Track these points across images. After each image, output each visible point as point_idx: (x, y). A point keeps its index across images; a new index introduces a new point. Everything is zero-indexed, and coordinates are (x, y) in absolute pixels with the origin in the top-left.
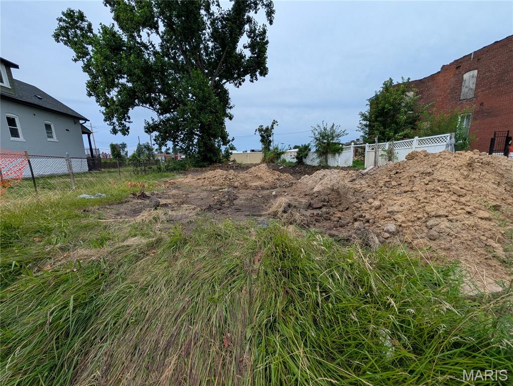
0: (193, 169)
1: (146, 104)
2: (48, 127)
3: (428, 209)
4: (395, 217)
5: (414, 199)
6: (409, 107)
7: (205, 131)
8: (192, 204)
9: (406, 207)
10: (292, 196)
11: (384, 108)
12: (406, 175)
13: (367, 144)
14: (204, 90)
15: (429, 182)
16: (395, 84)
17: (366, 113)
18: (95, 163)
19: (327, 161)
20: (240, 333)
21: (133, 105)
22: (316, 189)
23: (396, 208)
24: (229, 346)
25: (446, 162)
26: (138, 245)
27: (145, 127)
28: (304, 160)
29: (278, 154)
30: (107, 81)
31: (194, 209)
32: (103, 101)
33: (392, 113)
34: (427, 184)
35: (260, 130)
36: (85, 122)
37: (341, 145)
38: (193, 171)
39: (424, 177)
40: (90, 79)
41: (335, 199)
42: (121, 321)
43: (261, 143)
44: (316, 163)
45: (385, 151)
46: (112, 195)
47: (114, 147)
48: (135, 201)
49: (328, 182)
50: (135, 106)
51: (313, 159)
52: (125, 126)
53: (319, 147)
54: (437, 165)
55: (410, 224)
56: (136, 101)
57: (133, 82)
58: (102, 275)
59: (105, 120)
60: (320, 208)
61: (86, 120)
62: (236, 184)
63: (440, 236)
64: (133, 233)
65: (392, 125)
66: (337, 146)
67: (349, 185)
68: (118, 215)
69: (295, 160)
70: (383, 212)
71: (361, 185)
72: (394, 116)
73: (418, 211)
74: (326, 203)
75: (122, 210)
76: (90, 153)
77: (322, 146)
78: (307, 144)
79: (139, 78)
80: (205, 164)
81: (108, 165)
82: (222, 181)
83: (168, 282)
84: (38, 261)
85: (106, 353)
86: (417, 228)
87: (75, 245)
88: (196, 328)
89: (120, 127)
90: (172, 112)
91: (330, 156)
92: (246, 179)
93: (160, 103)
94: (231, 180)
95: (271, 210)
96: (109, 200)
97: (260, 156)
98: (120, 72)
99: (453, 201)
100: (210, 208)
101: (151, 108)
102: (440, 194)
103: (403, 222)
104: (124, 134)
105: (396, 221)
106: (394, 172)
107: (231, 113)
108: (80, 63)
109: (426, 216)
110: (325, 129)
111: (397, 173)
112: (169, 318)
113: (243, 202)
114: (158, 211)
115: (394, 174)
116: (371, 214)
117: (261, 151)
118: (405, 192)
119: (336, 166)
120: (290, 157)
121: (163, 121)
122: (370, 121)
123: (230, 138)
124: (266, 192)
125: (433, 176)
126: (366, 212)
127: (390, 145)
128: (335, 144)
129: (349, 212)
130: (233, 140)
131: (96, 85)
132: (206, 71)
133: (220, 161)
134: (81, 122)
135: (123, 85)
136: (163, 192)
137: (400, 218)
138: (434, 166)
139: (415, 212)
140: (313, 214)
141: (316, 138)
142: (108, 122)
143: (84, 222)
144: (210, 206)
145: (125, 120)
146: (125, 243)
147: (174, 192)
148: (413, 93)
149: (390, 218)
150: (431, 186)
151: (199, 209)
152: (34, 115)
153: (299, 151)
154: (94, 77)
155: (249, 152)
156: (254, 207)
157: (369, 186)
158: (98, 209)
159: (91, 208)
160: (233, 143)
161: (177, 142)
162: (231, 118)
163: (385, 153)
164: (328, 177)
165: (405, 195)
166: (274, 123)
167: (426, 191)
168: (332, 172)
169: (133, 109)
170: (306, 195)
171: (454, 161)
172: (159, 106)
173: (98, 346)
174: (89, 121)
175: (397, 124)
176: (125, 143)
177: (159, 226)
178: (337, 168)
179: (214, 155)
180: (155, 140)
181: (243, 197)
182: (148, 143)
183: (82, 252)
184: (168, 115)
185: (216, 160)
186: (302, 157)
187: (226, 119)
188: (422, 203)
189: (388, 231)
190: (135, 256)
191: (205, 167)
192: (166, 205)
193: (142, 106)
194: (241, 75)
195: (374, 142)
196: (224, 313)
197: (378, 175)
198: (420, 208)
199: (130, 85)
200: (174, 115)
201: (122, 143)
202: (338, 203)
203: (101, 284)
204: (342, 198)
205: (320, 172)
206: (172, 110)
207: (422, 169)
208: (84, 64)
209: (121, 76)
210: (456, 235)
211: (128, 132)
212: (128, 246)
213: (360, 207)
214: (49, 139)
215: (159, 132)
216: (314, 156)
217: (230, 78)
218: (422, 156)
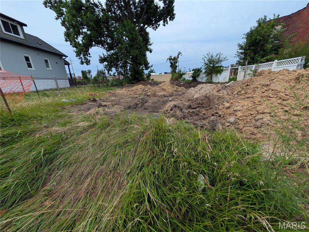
0: (127, 85)
1: (99, 45)
2: (46, 61)
3: (258, 108)
4: (236, 113)
5: (252, 102)
6: (276, 38)
7: (134, 61)
8: (121, 105)
9: (245, 107)
10: (181, 101)
11: (256, 39)
12: (252, 86)
13: (240, 66)
14: (132, 33)
15: (265, 91)
16: (268, 20)
17: (243, 44)
18: (73, 82)
19: (211, 79)
20: (124, 171)
21: (91, 46)
22: (195, 97)
23: (238, 108)
24: (117, 176)
25: (281, 77)
26: (83, 126)
27: (99, 59)
28: (197, 79)
29: (181, 75)
30: (75, 31)
31: (120, 108)
32: (74, 44)
33: (262, 43)
34: (264, 92)
35: (170, 59)
36: (66, 58)
37: (222, 68)
38: (127, 86)
39: (264, 88)
40: (66, 30)
41: (206, 103)
42: (68, 162)
43: (170, 68)
44: (204, 80)
45: (252, 71)
46: (78, 100)
47: (83, 73)
48: (90, 103)
49: (204, 92)
50: (93, 46)
51: (202, 77)
52: (88, 59)
53: (207, 69)
54: (274, 79)
55: (245, 118)
56: (93, 43)
57: (90, 31)
58: (62, 140)
59: (77, 56)
60: (196, 108)
61: (66, 56)
62: (149, 94)
63: (262, 125)
64: (83, 120)
65: (261, 52)
66: (219, 68)
67: (216, 94)
68: (79, 110)
69: (191, 79)
70: (231, 111)
71: (223, 93)
72: (263, 45)
73: (252, 110)
74: (201, 105)
75: (82, 108)
76: (70, 77)
77: (209, 68)
78: (199, 68)
79: (93, 28)
80: (135, 82)
81: (81, 83)
82: (141, 92)
83: (94, 145)
84: (33, 132)
85: (60, 175)
86: (248, 120)
87: (53, 125)
88: (104, 167)
89: (85, 60)
90: (115, 49)
91: (214, 75)
92: (156, 91)
93: (108, 44)
94: (147, 91)
95: (165, 109)
96: (76, 102)
97: (170, 76)
98: (82, 24)
99: (278, 103)
100: (129, 107)
101: (102, 47)
102: (271, 99)
103: (240, 117)
104: (88, 64)
105: (236, 116)
106: (246, 84)
107: (151, 48)
108: (60, 21)
109: (256, 113)
110: (212, 57)
111: (247, 85)
112: (91, 162)
113: (150, 104)
114: (99, 109)
115: (246, 86)
116: (223, 112)
117: (170, 73)
118: (248, 98)
119: (217, 82)
120: (188, 77)
121: (110, 55)
122: (244, 50)
123: (150, 65)
124: (165, 98)
125: (269, 87)
126: (220, 110)
127: (256, 66)
128: (218, 67)
129: (211, 111)
130: (152, 66)
131: (70, 34)
132: (135, 20)
133: (144, 80)
134: (64, 57)
135: (85, 33)
136: (107, 98)
137: (239, 114)
138: (272, 80)
139: (250, 110)
140: (189, 112)
141: (205, 64)
142: (78, 57)
143: (60, 114)
144: (130, 106)
145: (87, 56)
146: (78, 125)
147: (113, 98)
148: (281, 26)
149: (234, 114)
150: (266, 94)
151: (123, 108)
152: (38, 54)
153: (194, 72)
154: (68, 29)
155: (163, 74)
156: (156, 107)
157: (228, 94)
158: (70, 107)
159: (66, 107)
160: (152, 68)
161: (118, 68)
162: (151, 52)
163: (251, 72)
164: (204, 89)
165: (247, 99)
166: (179, 54)
167: (262, 97)
168: (207, 86)
169: (91, 48)
170: (189, 100)
171: (287, 76)
172: (107, 45)
173: (57, 172)
174: (68, 57)
175: (264, 51)
176: (90, 70)
177: (99, 117)
178: (218, 83)
179: (140, 76)
180: (105, 67)
181: (151, 101)
182: (102, 70)
183: (55, 128)
184: (112, 51)
185: (141, 79)
186: (196, 76)
187: (148, 53)
188: (256, 105)
189: (229, 122)
190: (81, 131)
191: (134, 83)
192: (106, 106)
193: (97, 46)
194: (157, 21)
195: (245, 65)
196: (118, 161)
197: (235, 87)
198: (254, 108)
199: (89, 32)
200: (116, 51)
201: (88, 70)
202: (207, 105)
203: (61, 144)
204: (211, 102)
205: (200, 85)
206: (115, 48)
207: (264, 82)
208: (62, 21)
209: (83, 27)
210: (273, 125)
211: (90, 63)
212: (78, 126)
213: (218, 107)
214: (47, 69)
215: (107, 62)
216: (203, 76)
217: (150, 23)
218: (267, 74)
